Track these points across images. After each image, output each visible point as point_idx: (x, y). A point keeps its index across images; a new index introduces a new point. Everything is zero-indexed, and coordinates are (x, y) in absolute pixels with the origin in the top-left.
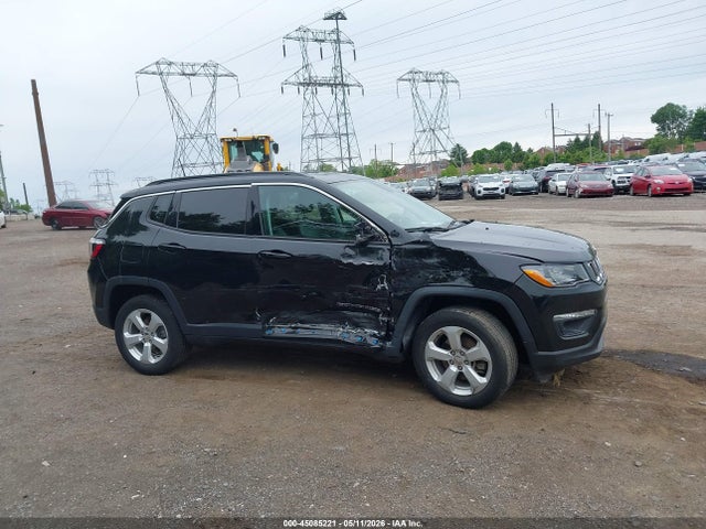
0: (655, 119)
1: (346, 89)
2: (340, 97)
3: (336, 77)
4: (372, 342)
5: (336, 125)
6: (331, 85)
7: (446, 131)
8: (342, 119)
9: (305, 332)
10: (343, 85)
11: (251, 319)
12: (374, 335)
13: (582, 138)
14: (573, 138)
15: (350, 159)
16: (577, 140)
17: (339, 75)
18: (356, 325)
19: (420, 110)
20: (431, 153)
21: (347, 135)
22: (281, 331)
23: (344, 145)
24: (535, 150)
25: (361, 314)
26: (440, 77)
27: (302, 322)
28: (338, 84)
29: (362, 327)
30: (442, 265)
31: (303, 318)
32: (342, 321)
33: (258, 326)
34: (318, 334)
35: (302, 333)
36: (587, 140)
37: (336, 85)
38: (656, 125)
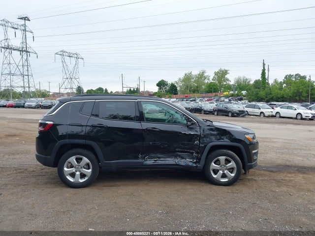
0: (158, 85)
1: (28, 53)
2: (25, 57)
3: (23, 48)
4: (190, 164)
5: (22, 70)
6: (20, 51)
7: (78, 80)
8: (26, 68)
9: (161, 162)
10: (27, 52)
11: (137, 158)
12: (191, 162)
13: (132, 89)
14: (129, 89)
15: (29, 87)
16: (130, 90)
17: (25, 46)
18: (183, 158)
19: (66, 69)
20: (70, 88)
21: (28, 75)
22: (150, 162)
23: (26, 80)
24: (114, 92)
25: (185, 154)
26: (76, 56)
27: (159, 158)
28: (24, 51)
29: (185, 159)
30: (218, 134)
31: (159, 156)
32: (176, 156)
33: (140, 160)
34: (167, 162)
35: (160, 162)
36: (134, 90)
37: (23, 51)
38: (158, 87)
